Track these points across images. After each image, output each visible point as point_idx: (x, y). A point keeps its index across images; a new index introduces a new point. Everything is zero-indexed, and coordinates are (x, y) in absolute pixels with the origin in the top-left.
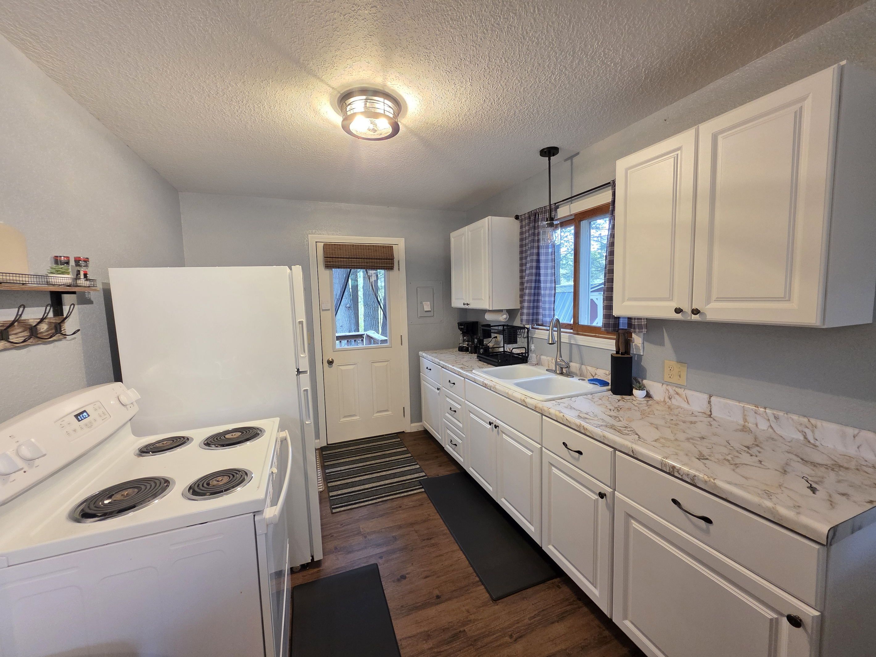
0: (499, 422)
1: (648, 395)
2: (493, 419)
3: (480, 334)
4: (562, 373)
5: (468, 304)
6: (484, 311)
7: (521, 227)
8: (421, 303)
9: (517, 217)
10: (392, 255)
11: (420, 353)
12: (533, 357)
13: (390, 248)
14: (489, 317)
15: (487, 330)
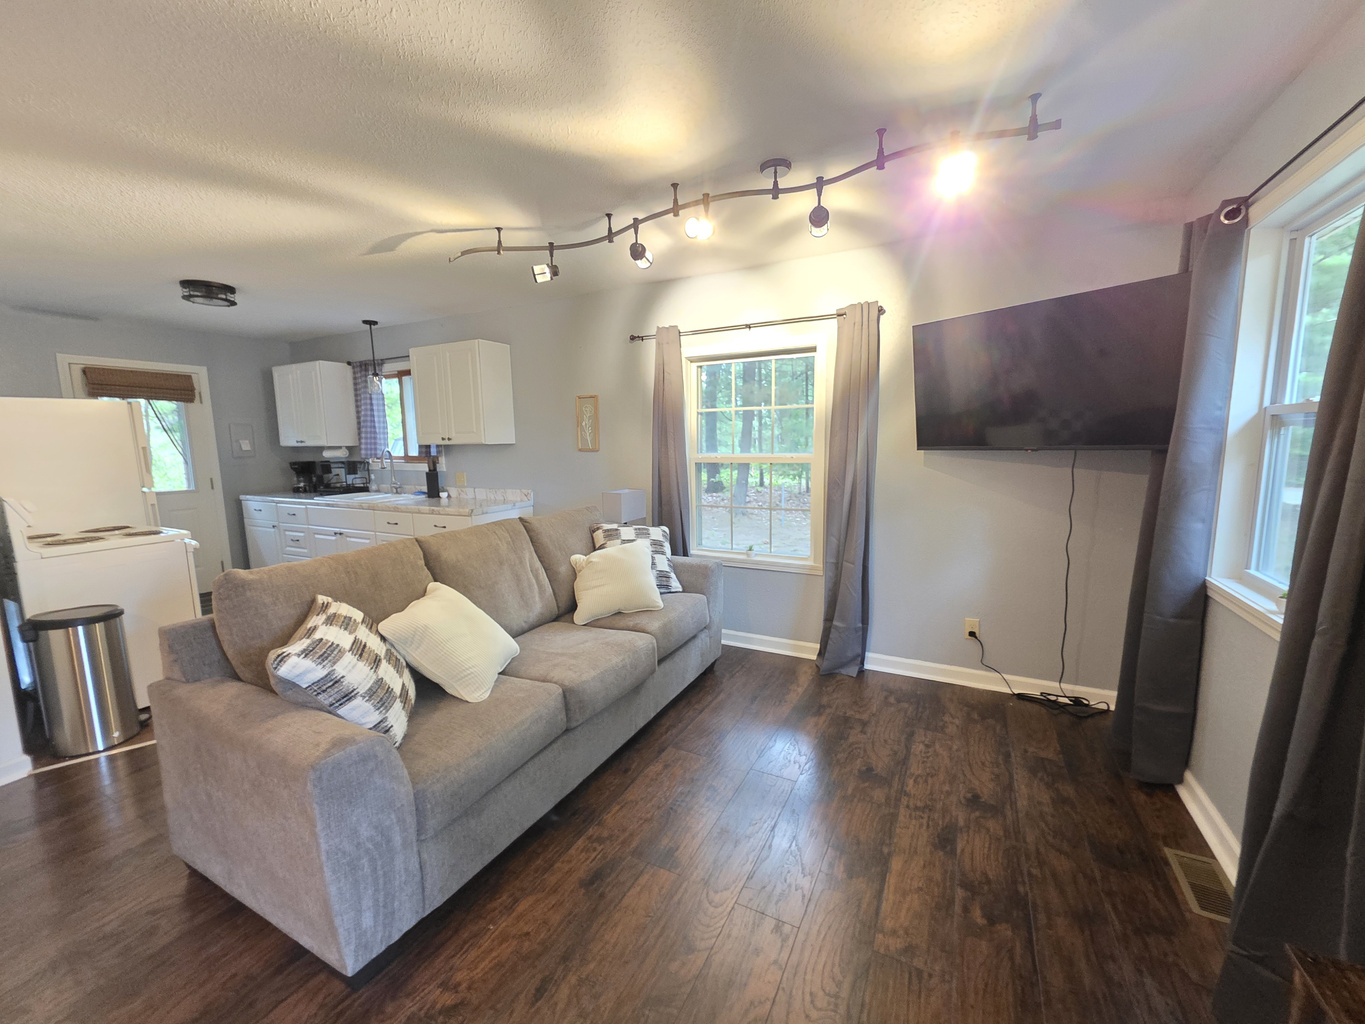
0: (342, 530)
1: (449, 496)
2: (337, 530)
3: (319, 471)
4: (397, 493)
5: (302, 442)
6: (321, 449)
7: (354, 373)
8: (237, 441)
9: (349, 363)
10: (192, 386)
11: (242, 497)
12: (373, 487)
13: (188, 378)
14: (327, 454)
15: (327, 466)
